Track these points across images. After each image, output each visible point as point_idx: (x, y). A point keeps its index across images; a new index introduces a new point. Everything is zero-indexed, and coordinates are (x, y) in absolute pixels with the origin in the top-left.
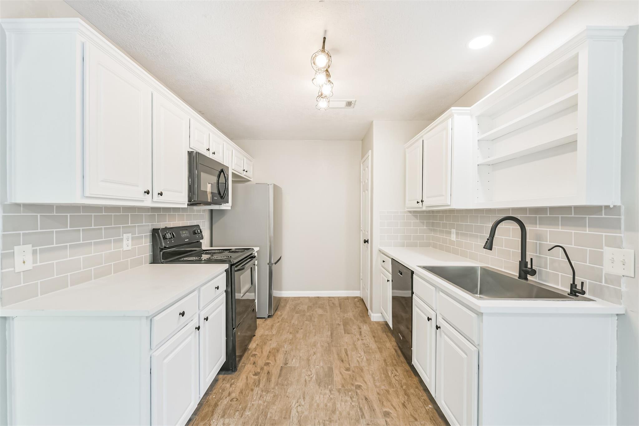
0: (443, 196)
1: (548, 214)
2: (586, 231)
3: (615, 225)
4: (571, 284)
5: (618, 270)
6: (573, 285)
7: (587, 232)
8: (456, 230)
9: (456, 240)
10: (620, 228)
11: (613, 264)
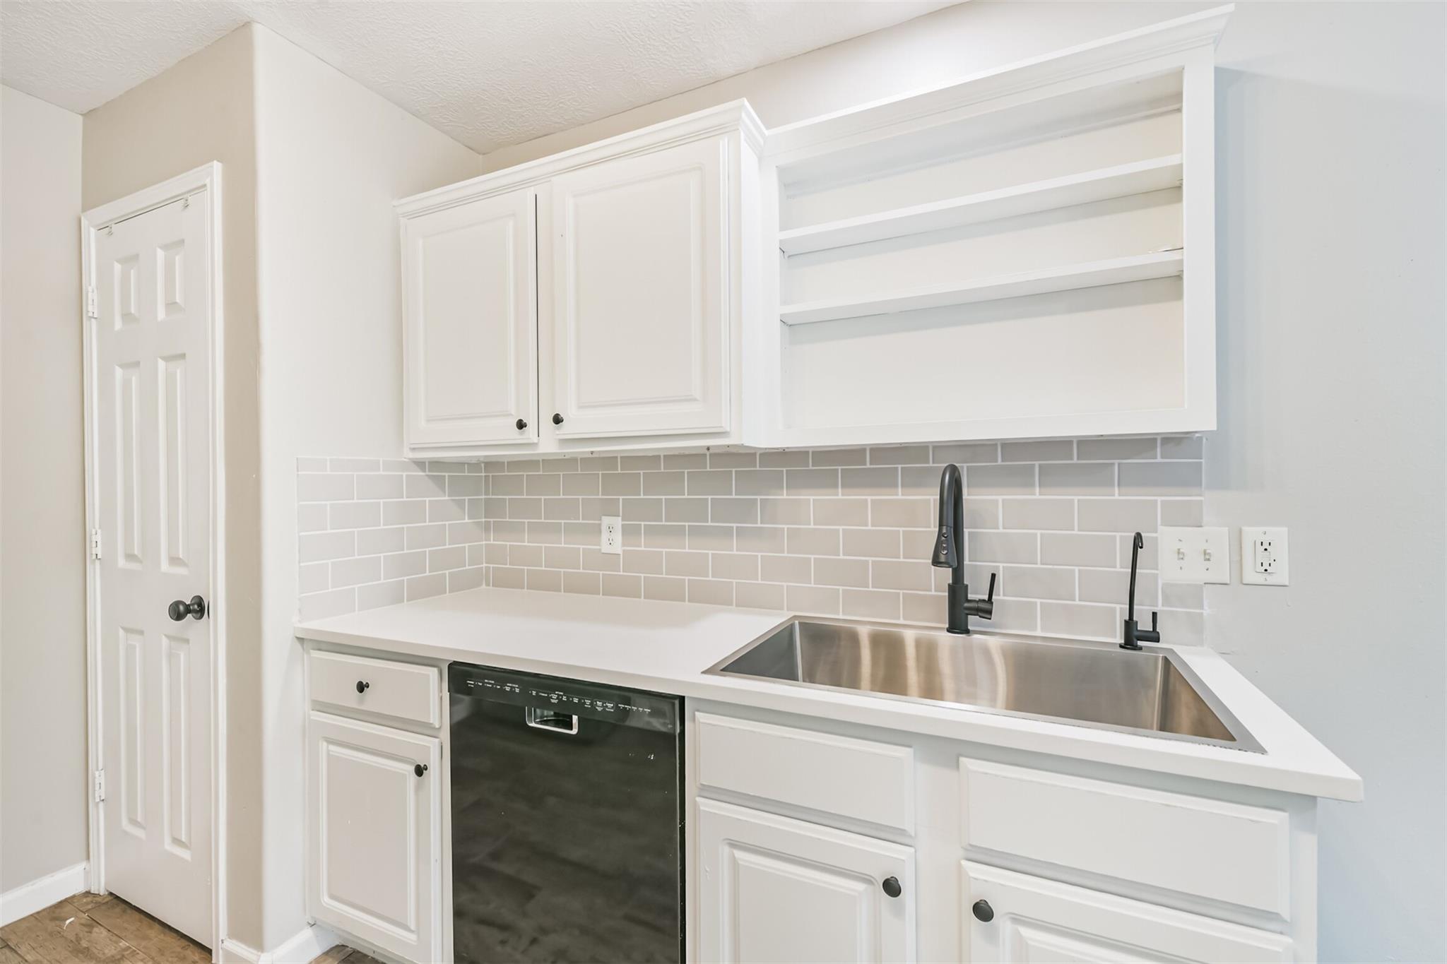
0: (695, 400)
1: (1000, 459)
2: (1114, 495)
3: (1190, 479)
4: (1125, 621)
5: (1194, 573)
6: (1130, 624)
7: (1117, 497)
8: (623, 520)
9: (624, 551)
10: (1201, 485)
11: (1181, 561)
